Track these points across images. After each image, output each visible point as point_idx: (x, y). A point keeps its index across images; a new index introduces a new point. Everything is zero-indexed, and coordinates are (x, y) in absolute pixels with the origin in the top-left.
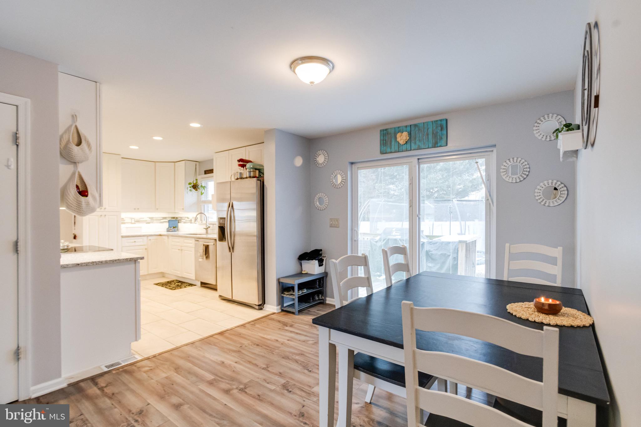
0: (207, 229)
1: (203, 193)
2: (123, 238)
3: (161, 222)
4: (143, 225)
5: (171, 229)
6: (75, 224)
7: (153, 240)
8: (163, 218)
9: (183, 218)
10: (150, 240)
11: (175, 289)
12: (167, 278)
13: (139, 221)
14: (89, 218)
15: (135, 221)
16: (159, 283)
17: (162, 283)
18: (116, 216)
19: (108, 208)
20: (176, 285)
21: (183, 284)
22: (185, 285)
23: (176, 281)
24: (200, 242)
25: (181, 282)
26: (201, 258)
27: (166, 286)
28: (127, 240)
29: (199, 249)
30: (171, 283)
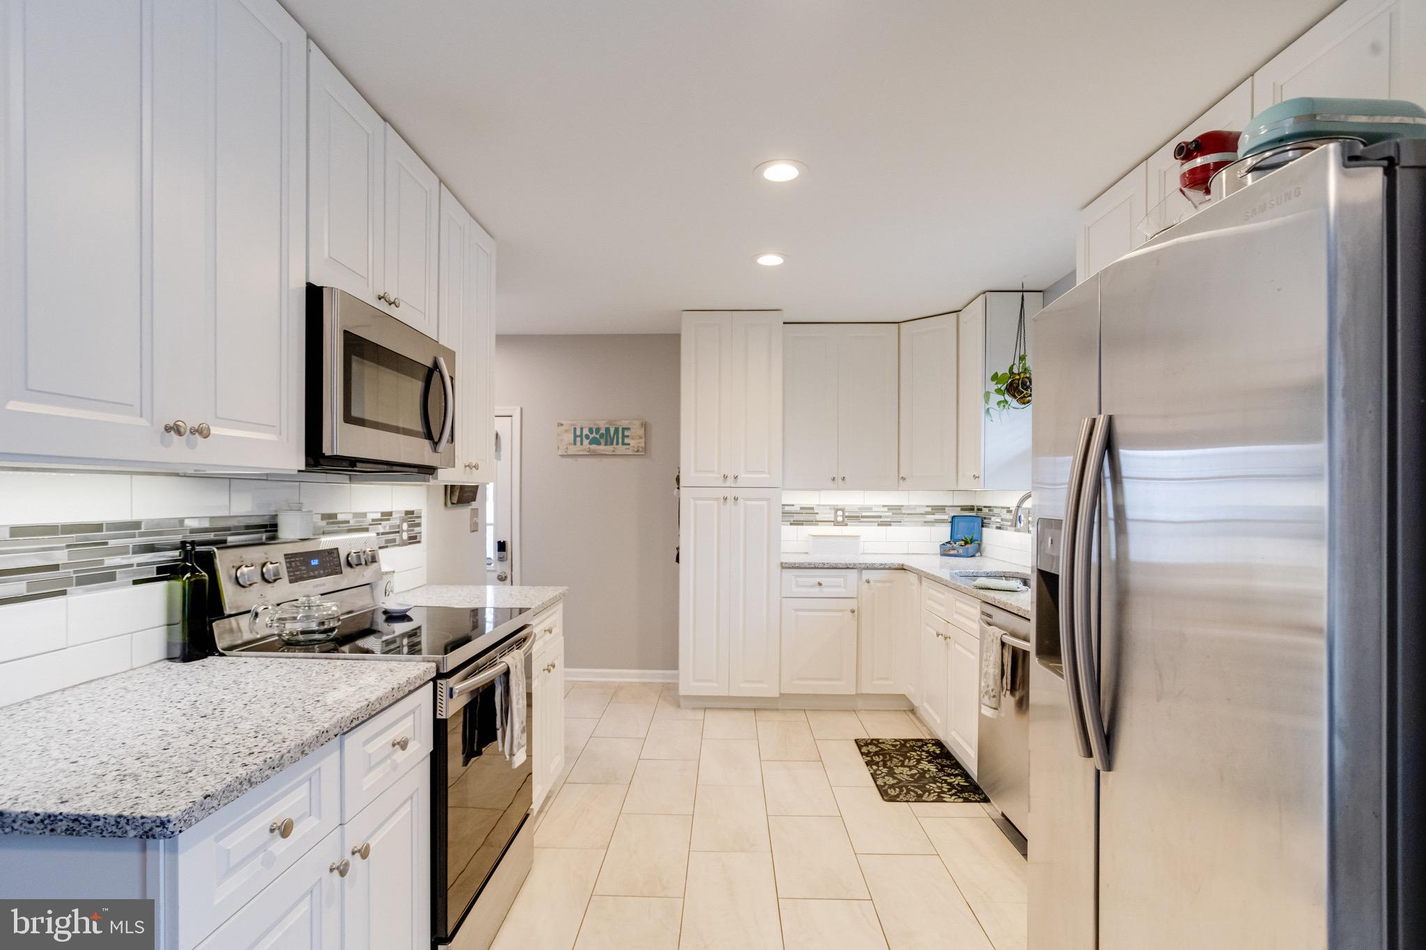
2: (783, 570)
3: (927, 523)
4: (868, 532)
5: (954, 549)
7: (879, 585)
8: (932, 509)
9: (995, 509)
10: (868, 582)
11: (898, 796)
12: (918, 719)
13: (858, 517)
14: (696, 505)
15: (847, 517)
16: (872, 740)
17: (884, 743)
18: (768, 500)
19: (742, 476)
20: (917, 772)
21: (942, 778)
22: (946, 782)
23: (931, 750)
24: (991, 627)
25: (943, 761)
26: (989, 703)
27: (881, 768)
28: (796, 576)
29: (985, 655)
30: (908, 752)
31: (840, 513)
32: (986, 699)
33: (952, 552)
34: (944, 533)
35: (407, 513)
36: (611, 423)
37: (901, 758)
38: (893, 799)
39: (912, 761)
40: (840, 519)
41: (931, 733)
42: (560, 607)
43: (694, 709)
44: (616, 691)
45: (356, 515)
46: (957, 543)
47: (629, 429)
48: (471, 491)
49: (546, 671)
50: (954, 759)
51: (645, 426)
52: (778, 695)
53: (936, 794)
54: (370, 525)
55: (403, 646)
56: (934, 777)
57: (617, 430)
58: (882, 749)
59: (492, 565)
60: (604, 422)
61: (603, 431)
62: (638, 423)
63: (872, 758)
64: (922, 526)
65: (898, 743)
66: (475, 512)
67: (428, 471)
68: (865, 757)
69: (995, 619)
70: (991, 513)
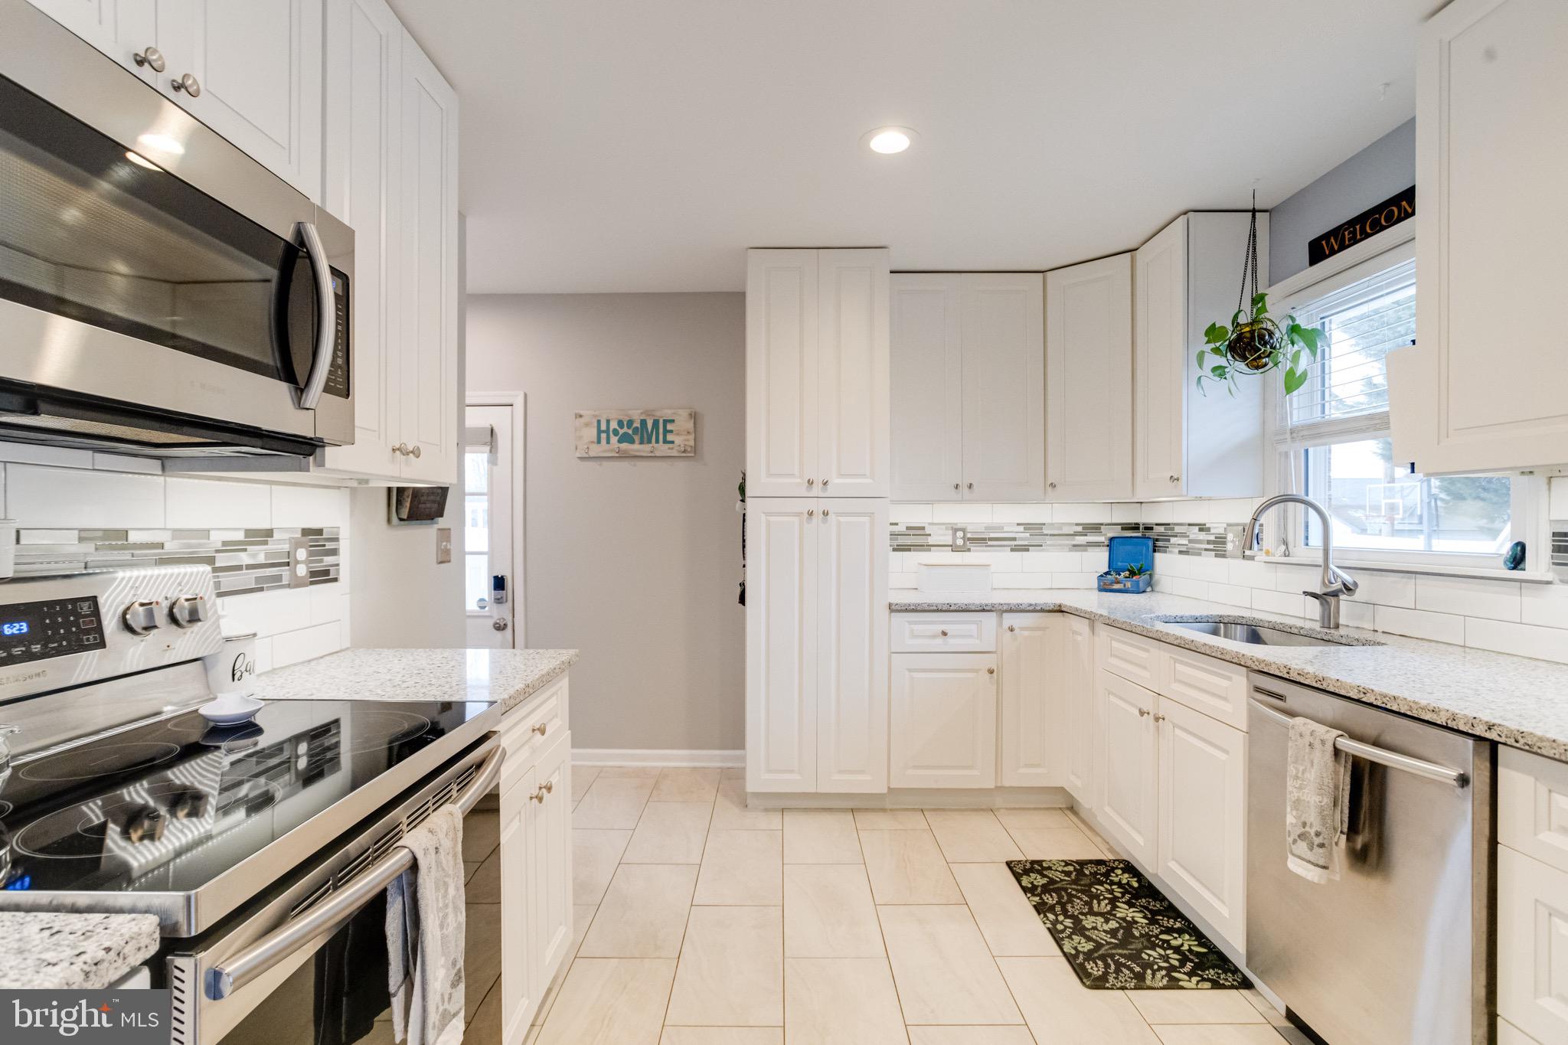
0: (1326, 598)
1: (1304, 375)
2: (893, 614)
3: (1076, 547)
4: (999, 559)
5: (1118, 582)
6: (744, 546)
7: (1026, 633)
8: (1083, 529)
9: (1176, 528)
10: (1012, 630)
11: (1104, 978)
12: (1085, 824)
13: (984, 539)
14: (768, 524)
15: (969, 539)
16: (1033, 862)
17: (1050, 868)
18: (871, 515)
19: (835, 481)
20: (1118, 925)
21: (1161, 937)
22: (1170, 947)
23: (1124, 881)
24: (1299, 720)
25: (1149, 902)
26: (1309, 855)
27: (1061, 918)
28: (910, 623)
29: (1291, 769)
30: (1091, 885)
31: (960, 534)
32: (1302, 847)
33: (1116, 586)
34: (1099, 560)
35: (306, 532)
36: (647, 413)
37: (1086, 899)
38: (1098, 984)
39: (1103, 904)
40: (960, 542)
41: (1111, 850)
42: (564, 683)
43: (766, 810)
44: (657, 781)
45: (177, 533)
46: (1123, 574)
47: (673, 421)
48: (434, 502)
49: (535, 801)
50: (1164, 899)
51: (694, 417)
52: (885, 791)
53: (1164, 972)
54: (217, 551)
55: (298, 757)
56: (1147, 934)
57: (656, 423)
58: (1052, 881)
59: (487, 609)
60: (639, 411)
61: (637, 424)
62: (685, 414)
63: (1041, 898)
64: (1070, 550)
65: (1071, 868)
66: (445, 534)
67: (304, 448)
68: (1029, 895)
69: (1291, 703)
70: (1170, 533)
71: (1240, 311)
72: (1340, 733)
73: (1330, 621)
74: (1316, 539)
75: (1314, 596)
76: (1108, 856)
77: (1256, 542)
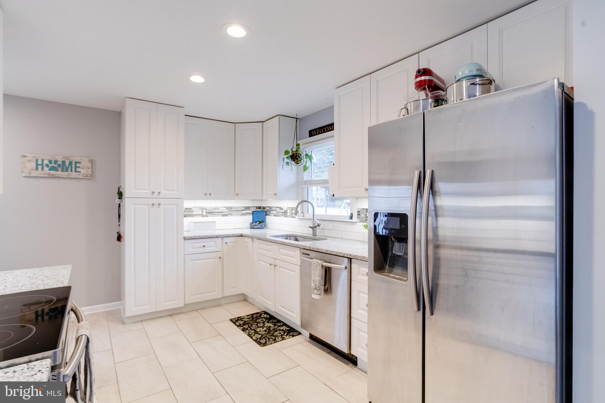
0: (314, 228)
1: (308, 167)
2: (185, 241)
3: (243, 214)
4: (218, 220)
5: (256, 226)
6: (119, 217)
7: (231, 244)
8: (245, 208)
9: (273, 208)
10: (226, 243)
11: (266, 343)
12: (250, 303)
13: (213, 212)
14: (135, 208)
15: (208, 212)
16: (238, 318)
17: (243, 318)
18: (177, 205)
19: (163, 192)
20: (266, 329)
21: (278, 328)
22: (281, 330)
23: (265, 317)
24: (314, 260)
25: (273, 321)
26: (317, 293)
27: (250, 331)
28: (192, 243)
29: (313, 272)
30: (256, 320)
31: (204, 211)
32: (315, 291)
33: (256, 227)
34: (250, 218)
36: (66, 158)
37: (256, 324)
38: (265, 344)
39: (261, 324)
40: (204, 214)
41: (259, 309)
43: (134, 323)
46: (257, 223)
47: (80, 163)
50: (277, 319)
51: (92, 161)
53: (280, 337)
56: (274, 329)
57: (71, 163)
58: (245, 322)
60: (62, 157)
61: (60, 163)
62: (86, 160)
63: (243, 327)
64: (241, 216)
65: (250, 317)
68: (239, 327)
69: (311, 256)
70: (271, 209)
71: (293, 147)
72: (323, 261)
73: (314, 234)
74: (311, 212)
75: (311, 228)
76: (259, 311)
77: (297, 213)
